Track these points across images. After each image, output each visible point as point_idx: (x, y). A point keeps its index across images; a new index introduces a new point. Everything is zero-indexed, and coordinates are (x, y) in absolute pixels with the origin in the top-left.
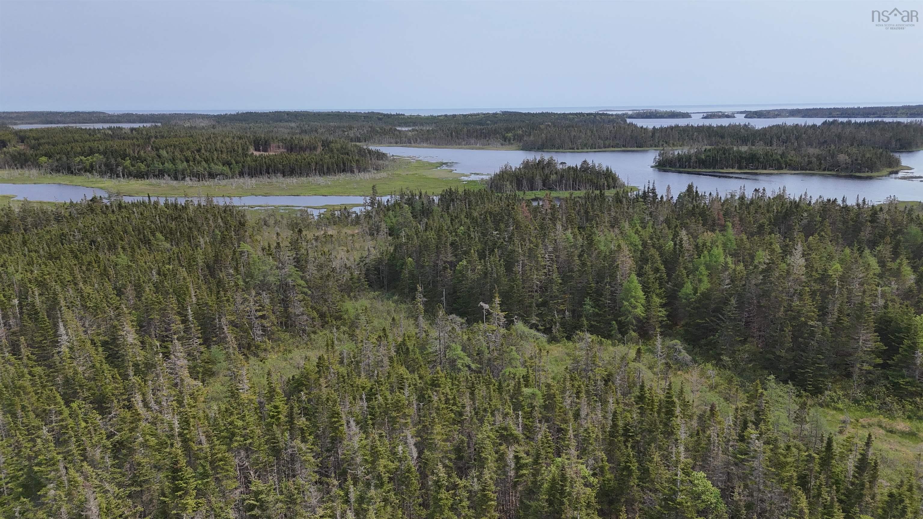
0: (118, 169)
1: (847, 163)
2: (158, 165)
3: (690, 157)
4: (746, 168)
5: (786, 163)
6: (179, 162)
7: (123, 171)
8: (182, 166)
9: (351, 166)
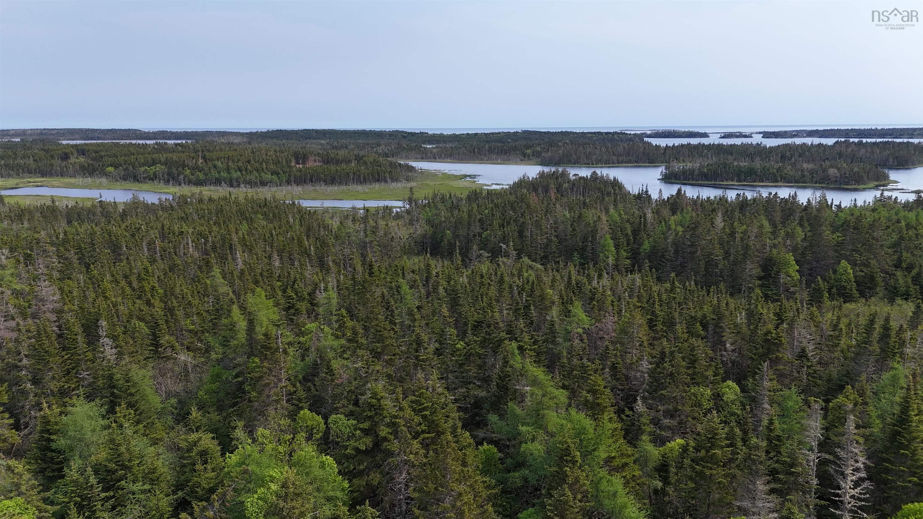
0: (179, 178)
1: (836, 177)
2: (214, 174)
3: (693, 171)
4: (745, 181)
5: (781, 176)
6: (233, 171)
7: (184, 179)
8: (236, 175)
9: (385, 177)
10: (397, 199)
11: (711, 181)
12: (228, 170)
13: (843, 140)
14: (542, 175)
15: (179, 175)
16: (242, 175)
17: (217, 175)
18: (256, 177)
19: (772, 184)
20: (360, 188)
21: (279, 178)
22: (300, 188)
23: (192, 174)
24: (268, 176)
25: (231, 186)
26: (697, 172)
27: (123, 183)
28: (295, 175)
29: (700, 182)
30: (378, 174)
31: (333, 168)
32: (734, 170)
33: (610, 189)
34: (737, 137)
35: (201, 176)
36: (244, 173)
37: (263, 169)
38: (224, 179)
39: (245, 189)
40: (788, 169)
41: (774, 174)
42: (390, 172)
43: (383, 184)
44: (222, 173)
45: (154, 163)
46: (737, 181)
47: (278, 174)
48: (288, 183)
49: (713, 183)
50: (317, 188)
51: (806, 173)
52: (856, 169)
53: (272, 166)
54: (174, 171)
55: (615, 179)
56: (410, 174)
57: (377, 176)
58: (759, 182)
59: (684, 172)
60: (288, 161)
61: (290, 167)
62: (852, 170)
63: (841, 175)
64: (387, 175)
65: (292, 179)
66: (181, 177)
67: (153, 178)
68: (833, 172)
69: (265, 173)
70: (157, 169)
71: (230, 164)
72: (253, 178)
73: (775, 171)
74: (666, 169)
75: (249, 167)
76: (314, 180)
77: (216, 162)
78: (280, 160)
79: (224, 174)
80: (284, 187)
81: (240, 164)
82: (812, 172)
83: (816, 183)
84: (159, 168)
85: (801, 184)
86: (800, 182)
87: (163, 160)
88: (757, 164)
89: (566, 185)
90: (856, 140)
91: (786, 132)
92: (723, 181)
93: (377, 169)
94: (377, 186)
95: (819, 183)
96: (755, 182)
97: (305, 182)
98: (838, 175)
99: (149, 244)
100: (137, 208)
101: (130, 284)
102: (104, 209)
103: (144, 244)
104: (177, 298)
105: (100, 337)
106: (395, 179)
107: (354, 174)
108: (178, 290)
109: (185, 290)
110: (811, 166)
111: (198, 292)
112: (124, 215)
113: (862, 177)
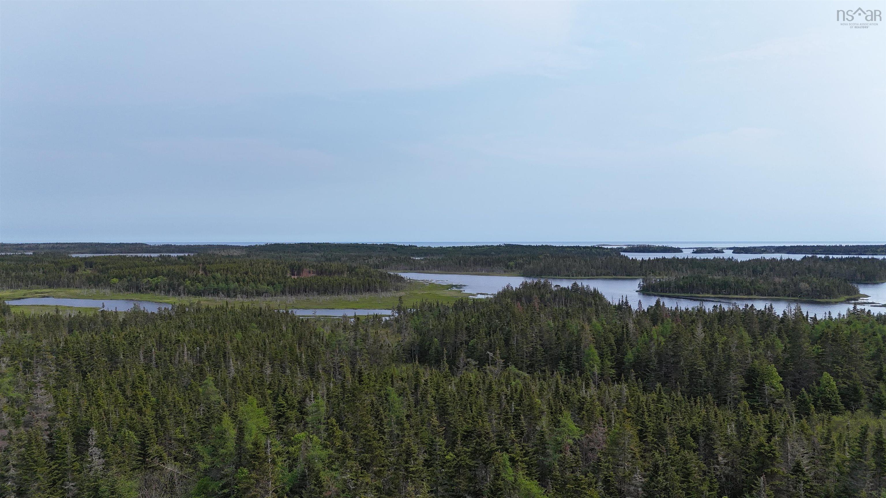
0: (180, 288)
1: (807, 291)
2: (213, 285)
3: (670, 283)
4: (720, 293)
5: (755, 289)
6: (231, 282)
7: (184, 290)
8: (233, 285)
9: (375, 287)
10: (386, 307)
11: (687, 293)
12: (226, 281)
13: (810, 256)
14: (525, 285)
15: (179, 286)
16: (240, 285)
17: (216, 286)
18: (253, 288)
19: (746, 297)
20: (351, 297)
21: (274, 289)
22: (294, 298)
23: (192, 285)
24: (264, 287)
25: (229, 296)
26: (673, 285)
27: (126, 293)
28: (290, 285)
29: (677, 294)
30: (369, 284)
31: (326, 278)
32: (709, 283)
33: (591, 300)
34: (709, 252)
35: (200, 286)
36: (241, 283)
37: (259, 280)
38: (222, 290)
39: (241, 299)
40: (761, 283)
41: (747, 287)
42: (380, 282)
43: (373, 293)
44: (220, 284)
45: (157, 275)
46: (713, 294)
47: (272, 284)
48: (283, 293)
49: (689, 295)
50: (310, 297)
51: (778, 287)
52: (826, 284)
53: (268, 278)
54: (175, 282)
55: (595, 290)
56: (399, 284)
57: (367, 286)
58: (734, 294)
59: (661, 284)
60: (284, 273)
61: (285, 278)
62: (823, 284)
63: (812, 289)
64: (378, 285)
65: (287, 289)
66: (182, 287)
67: (155, 289)
68: (803, 285)
69: (262, 284)
70: (159, 280)
71: (229, 275)
72: (249, 288)
73: (748, 284)
74: (643, 282)
75: (247, 278)
76: (307, 290)
77: (216, 274)
78: (277, 272)
79: (222, 285)
80: (279, 297)
81: (238, 275)
82: (784, 285)
83: (789, 296)
84: (161, 279)
85: (774, 297)
86: (773, 295)
87: (165, 272)
88: (731, 278)
89: (548, 296)
90: (823, 256)
91: (755, 248)
92: (699, 294)
93: (368, 280)
94: (367, 296)
95: (792, 296)
96: (729, 294)
97: (299, 292)
98: (809, 288)
99: (146, 352)
100: (137, 317)
101: (124, 392)
102: (105, 318)
103: (141, 352)
104: (168, 406)
105: (89, 446)
106: (385, 289)
107: (346, 284)
108: (170, 399)
109: (177, 398)
110: (782, 280)
111: (190, 401)
112: (124, 324)
113: (833, 290)
